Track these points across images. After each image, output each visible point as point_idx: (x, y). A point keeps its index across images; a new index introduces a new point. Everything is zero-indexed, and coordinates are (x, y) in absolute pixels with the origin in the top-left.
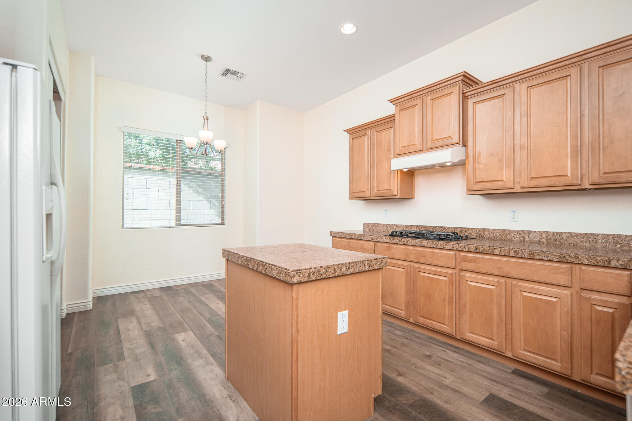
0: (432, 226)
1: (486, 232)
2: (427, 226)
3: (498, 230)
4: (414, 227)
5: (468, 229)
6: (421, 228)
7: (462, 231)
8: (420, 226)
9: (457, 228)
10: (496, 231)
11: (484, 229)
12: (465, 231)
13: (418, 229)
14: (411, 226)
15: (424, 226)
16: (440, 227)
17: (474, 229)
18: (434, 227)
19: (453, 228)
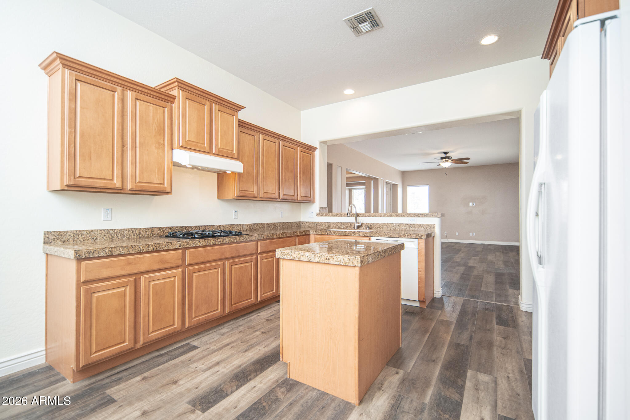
0: (178, 227)
1: (222, 228)
2: (173, 227)
3: (228, 225)
4: (156, 230)
5: (210, 226)
6: (166, 229)
7: (205, 228)
8: (164, 228)
9: (201, 226)
10: (227, 226)
11: (221, 225)
12: (208, 228)
13: (162, 231)
14: (152, 228)
15: (169, 227)
16: (186, 227)
17: (214, 226)
18: (180, 227)
19: (198, 226)
